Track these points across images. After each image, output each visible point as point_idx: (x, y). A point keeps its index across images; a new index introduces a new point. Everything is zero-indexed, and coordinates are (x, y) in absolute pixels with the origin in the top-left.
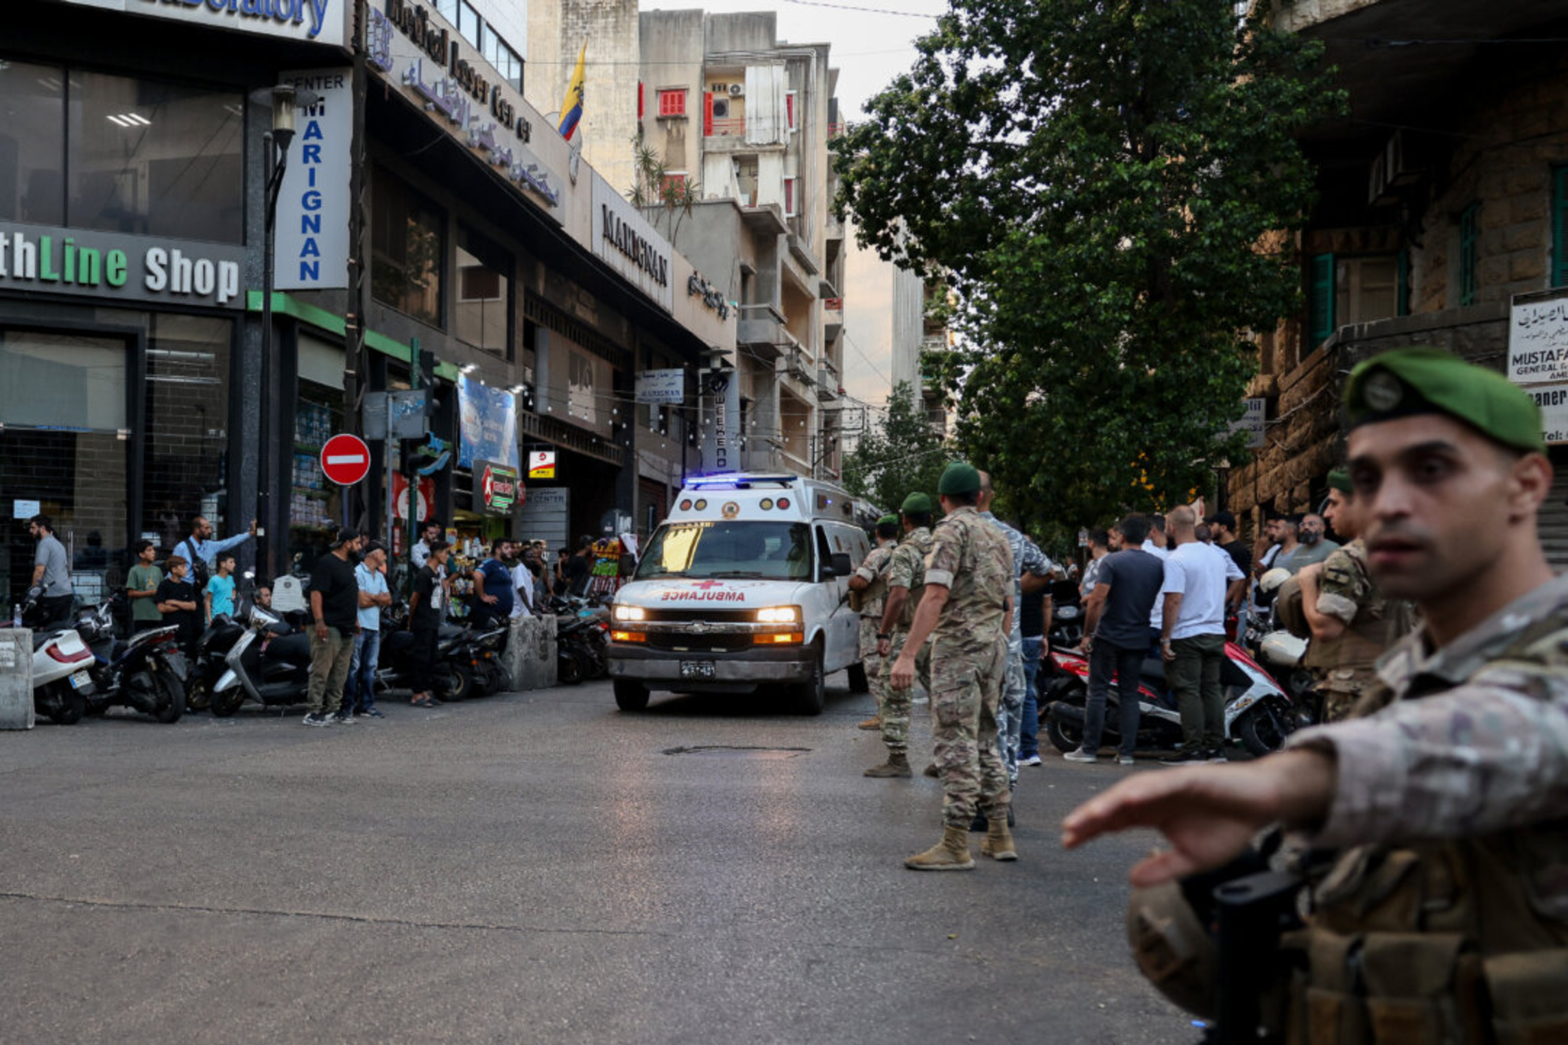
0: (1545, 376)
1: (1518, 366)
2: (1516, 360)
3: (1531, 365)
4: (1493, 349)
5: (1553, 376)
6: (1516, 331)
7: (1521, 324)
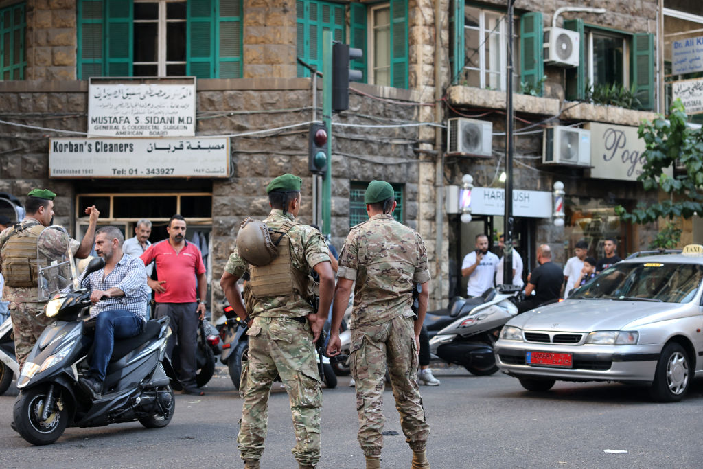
0: (112, 133)
1: (95, 124)
2: (93, 121)
3: (103, 125)
4: (75, 111)
5: (117, 133)
6: (92, 102)
7: (96, 97)
